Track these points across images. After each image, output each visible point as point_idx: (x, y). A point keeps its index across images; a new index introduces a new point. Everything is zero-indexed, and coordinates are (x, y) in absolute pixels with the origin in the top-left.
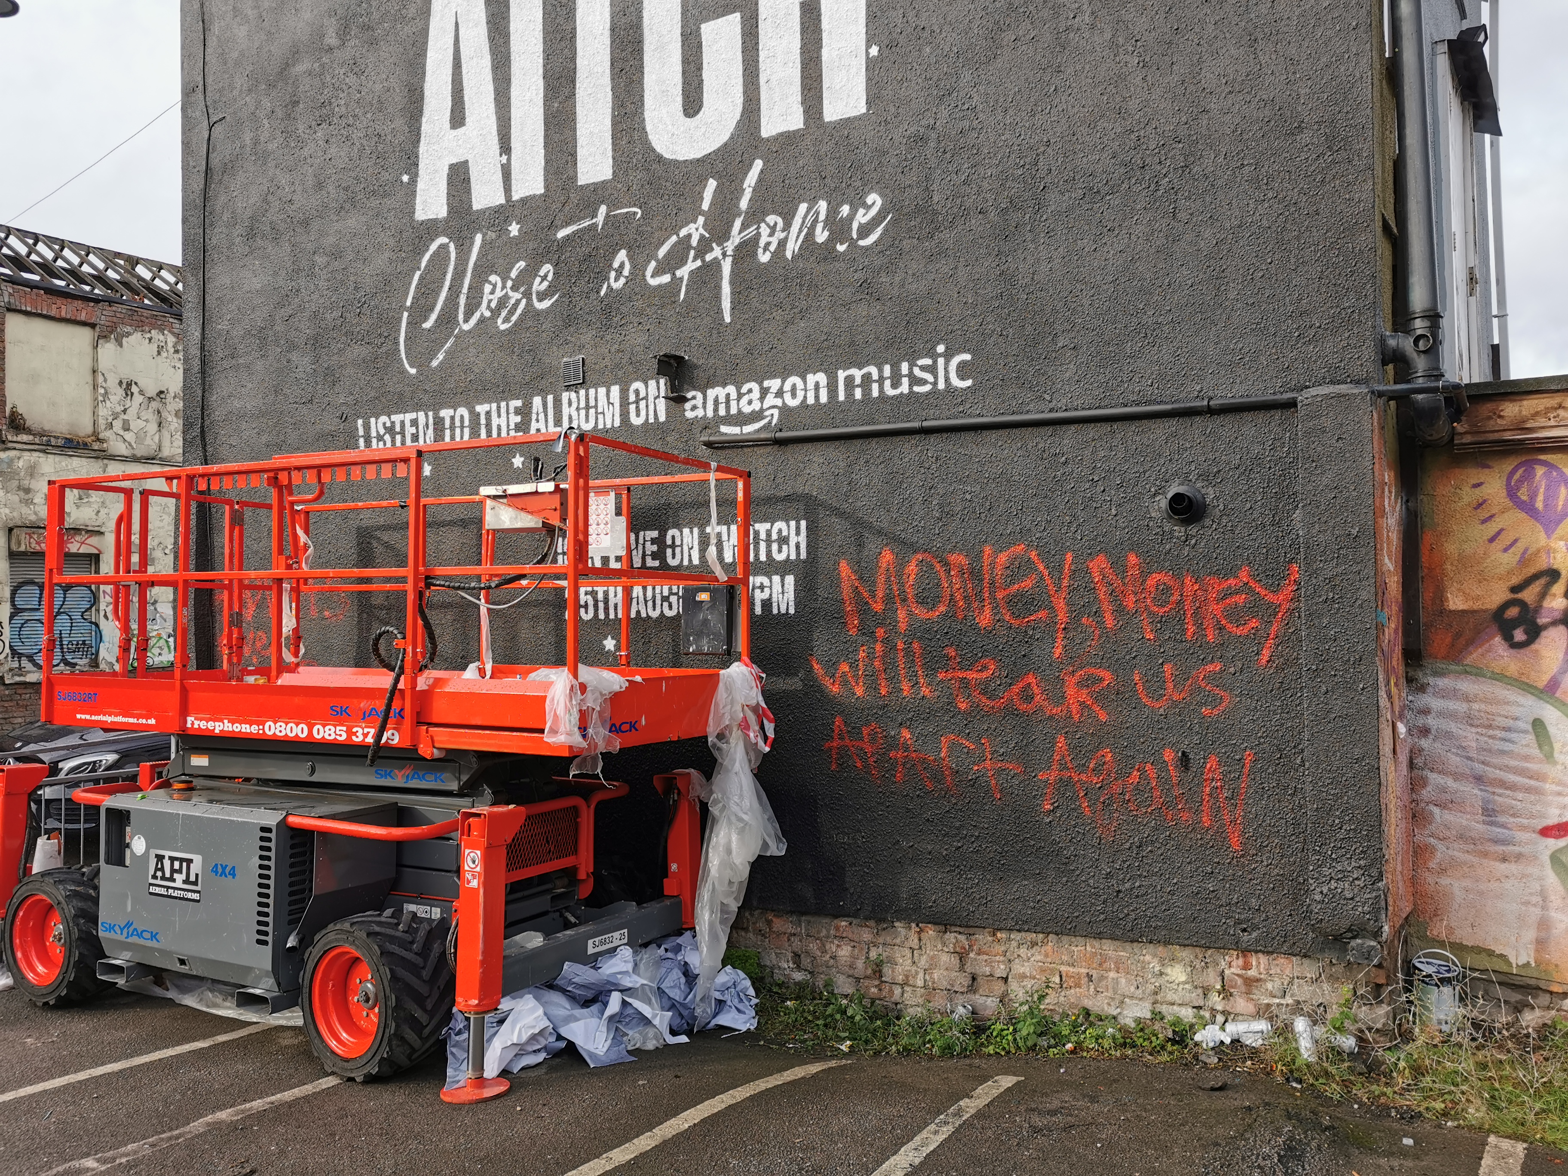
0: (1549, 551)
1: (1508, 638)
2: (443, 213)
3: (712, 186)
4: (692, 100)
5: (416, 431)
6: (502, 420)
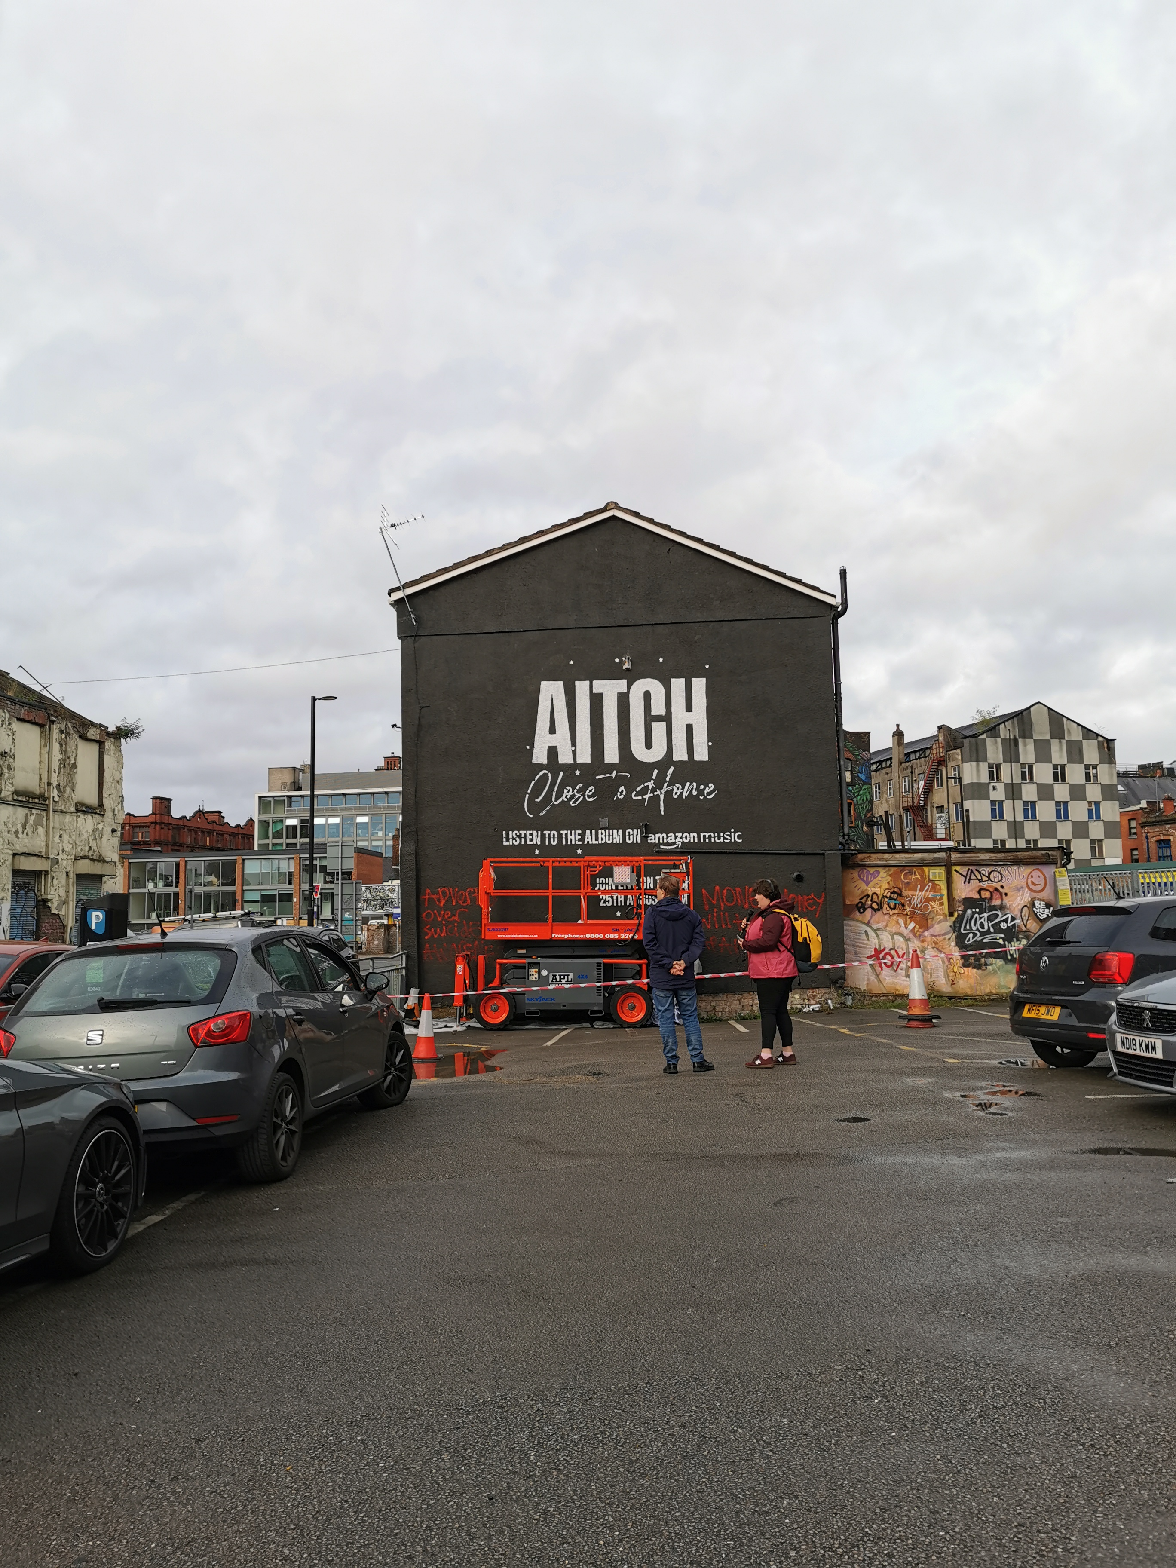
0: (867, 890)
1: (859, 911)
2: (545, 762)
3: (656, 771)
4: (649, 745)
5: (532, 837)
6: (573, 837)
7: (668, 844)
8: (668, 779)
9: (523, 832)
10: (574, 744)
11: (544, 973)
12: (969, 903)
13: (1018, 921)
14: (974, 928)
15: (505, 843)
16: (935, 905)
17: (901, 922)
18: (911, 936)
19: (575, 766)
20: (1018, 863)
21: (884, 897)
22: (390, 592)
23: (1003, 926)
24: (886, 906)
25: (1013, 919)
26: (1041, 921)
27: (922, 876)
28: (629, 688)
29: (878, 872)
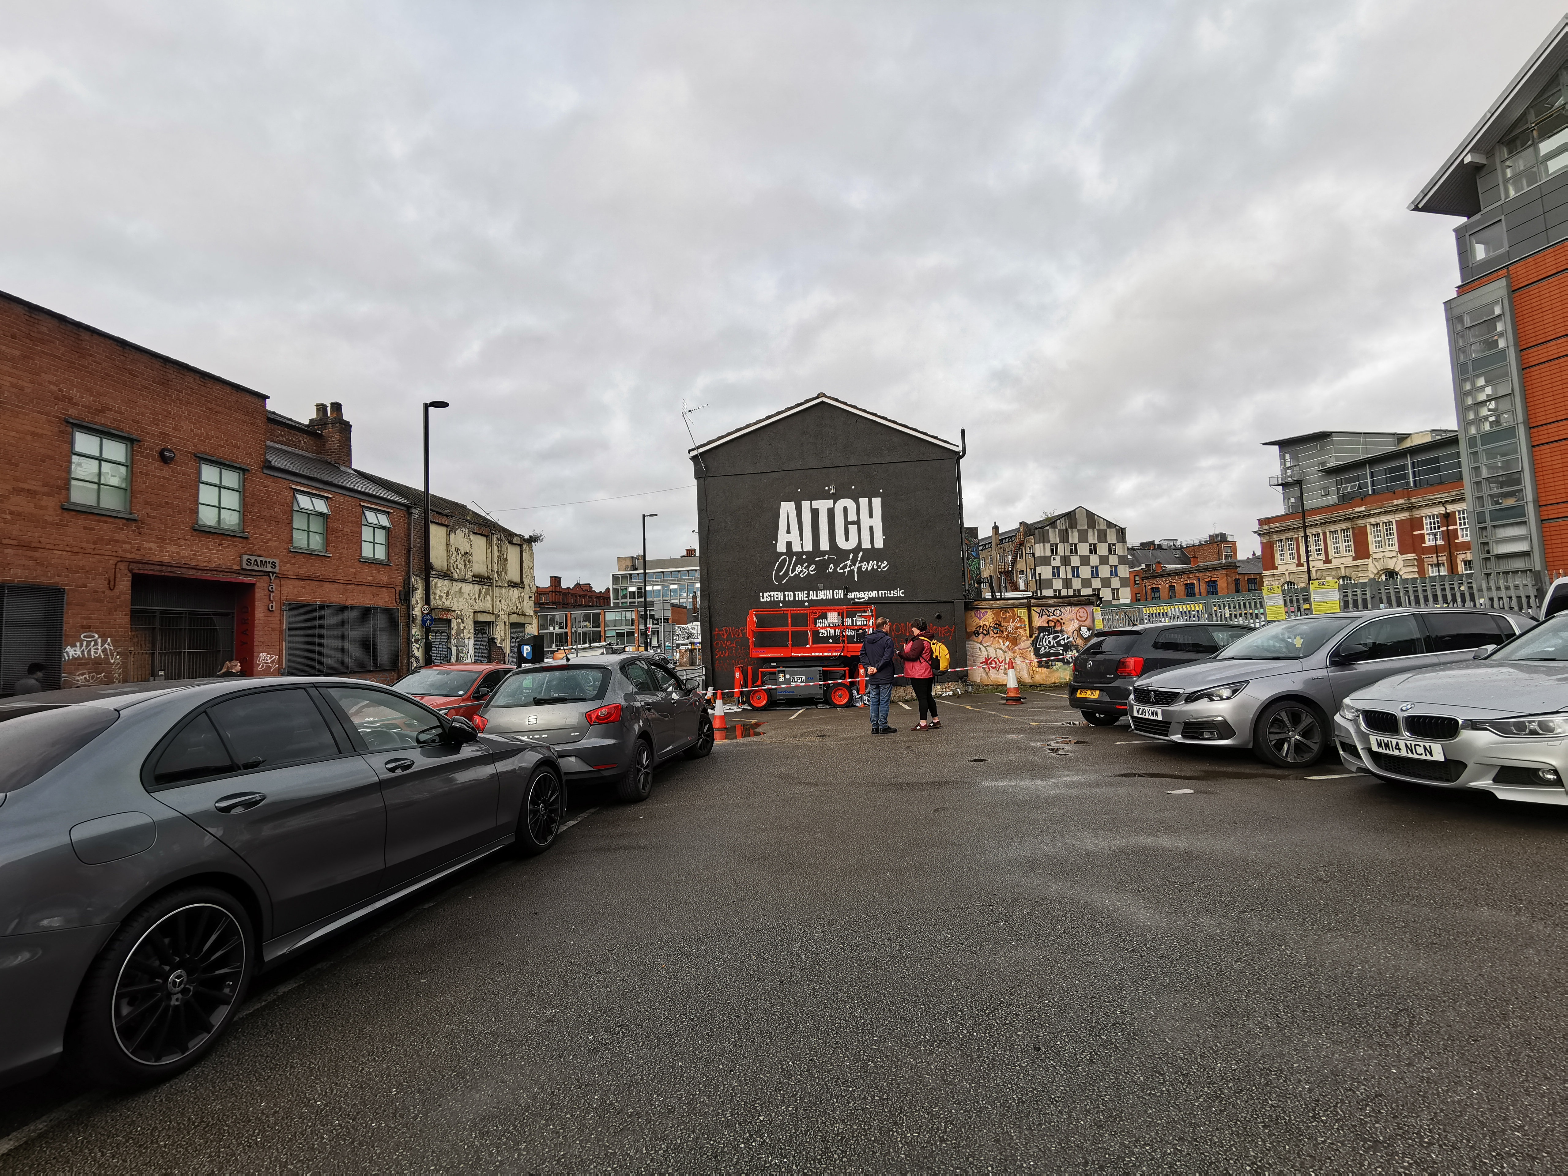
0: (980, 623)
1: (975, 636)
2: (785, 551)
3: (852, 555)
4: (847, 539)
5: (778, 596)
6: (802, 596)
7: (860, 598)
8: (859, 559)
9: (772, 593)
10: (802, 539)
11: (788, 676)
12: (1041, 629)
13: (1071, 639)
14: (1045, 644)
15: (762, 600)
16: (1021, 631)
17: (1001, 641)
18: (1007, 650)
19: (803, 553)
20: (1071, 604)
21: (990, 627)
22: (690, 451)
23: (1062, 642)
24: (991, 632)
25: (1068, 638)
26: (1085, 639)
27: (1013, 614)
28: (834, 504)
29: (987, 612)
